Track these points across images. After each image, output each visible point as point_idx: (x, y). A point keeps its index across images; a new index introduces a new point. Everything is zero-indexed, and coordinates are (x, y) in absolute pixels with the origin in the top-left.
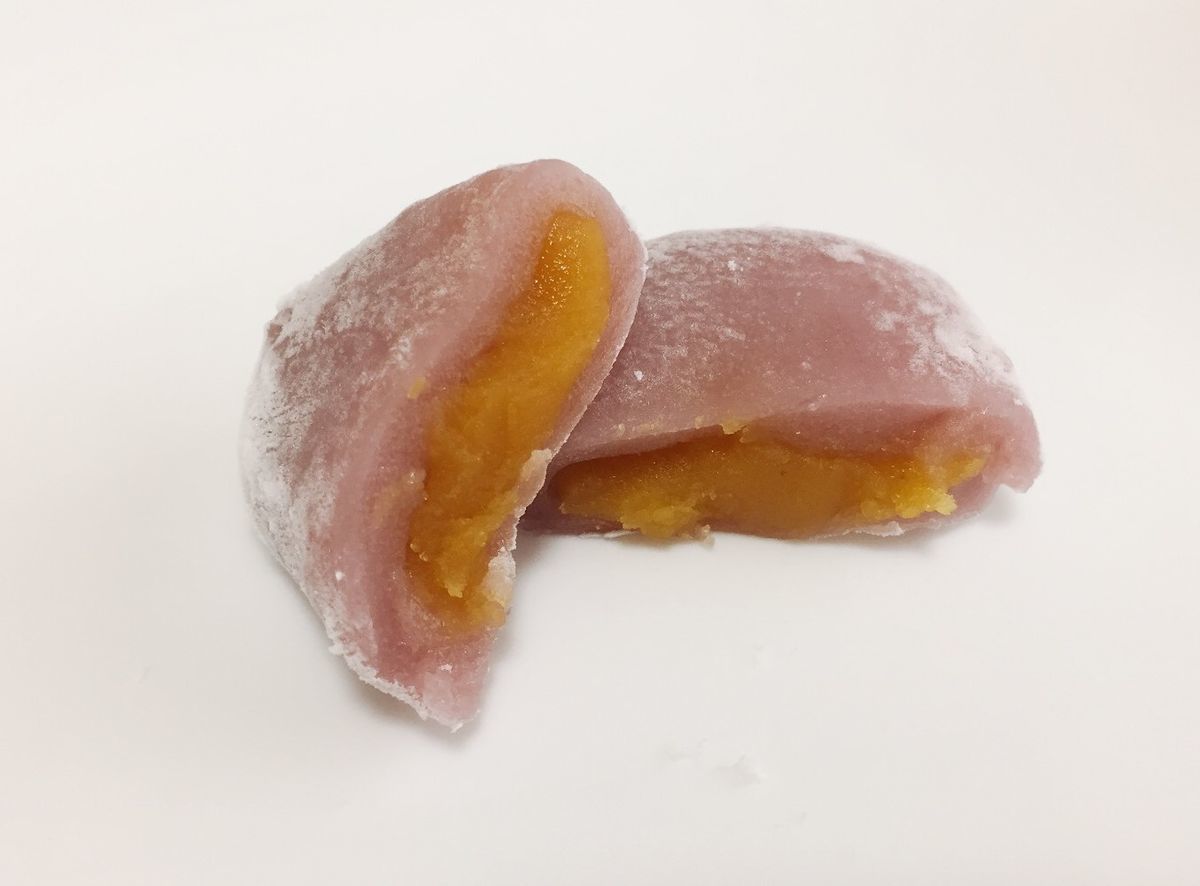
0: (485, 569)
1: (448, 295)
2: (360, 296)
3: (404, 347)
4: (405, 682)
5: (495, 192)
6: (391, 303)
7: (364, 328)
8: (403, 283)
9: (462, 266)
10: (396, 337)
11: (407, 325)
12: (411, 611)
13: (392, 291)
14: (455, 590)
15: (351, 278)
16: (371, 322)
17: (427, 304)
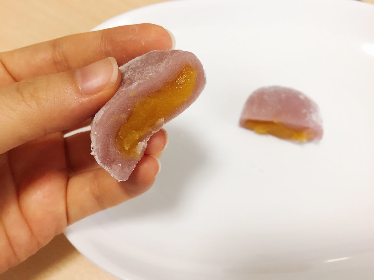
0: (137, 144)
1: (152, 76)
2: (131, 71)
3: (135, 84)
4: (108, 166)
5: (174, 55)
6: (138, 74)
7: (129, 79)
8: (143, 70)
9: (158, 70)
10: (135, 81)
11: (139, 79)
12: (113, 149)
13: (140, 72)
14: (127, 148)
15: (131, 67)
16: (132, 77)
17: (146, 76)
